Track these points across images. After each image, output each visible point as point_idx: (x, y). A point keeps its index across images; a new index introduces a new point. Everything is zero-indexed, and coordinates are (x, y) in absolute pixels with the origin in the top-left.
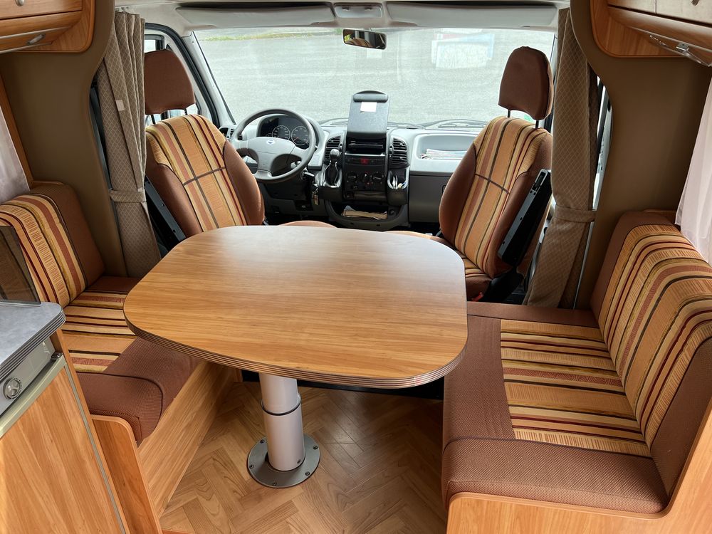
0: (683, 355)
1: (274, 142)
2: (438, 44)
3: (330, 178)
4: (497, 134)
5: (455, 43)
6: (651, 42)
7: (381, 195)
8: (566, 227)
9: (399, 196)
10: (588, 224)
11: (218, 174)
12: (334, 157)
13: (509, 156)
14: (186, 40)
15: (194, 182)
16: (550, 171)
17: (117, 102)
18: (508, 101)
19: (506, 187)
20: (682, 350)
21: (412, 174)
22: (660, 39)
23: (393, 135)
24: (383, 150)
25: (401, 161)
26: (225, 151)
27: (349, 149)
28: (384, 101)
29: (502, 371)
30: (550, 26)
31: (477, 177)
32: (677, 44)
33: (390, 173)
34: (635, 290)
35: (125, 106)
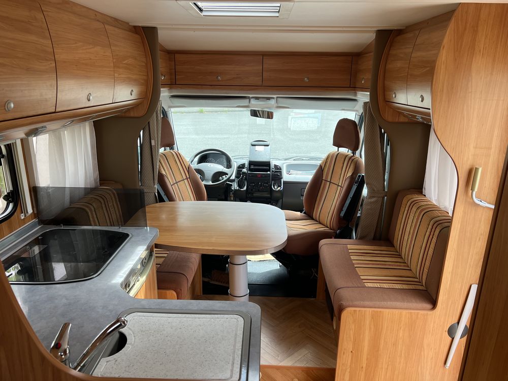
0: (433, 239)
1: (212, 165)
2: (292, 118)
3: (240, 186)
4: (332, 160)
5: (301, 117)
6: (405, 116)
7: (268, 194)
8: (373, 200)
9: (278, 195)
10: (384, 198)
11: (186, 181)
12: (244, 173)
13: (340, 169)
14: (168, 113)
15: (176, 184)
16: (364, 174)
17: (152, 141)
18: (337, 143)
19: (340, 184)
20: (433, 237)
21: (284, 182)
22: (409, 114)
23: (273, 163)
24: (269, 170)
25: (278, 175)
26: (189, 169)
27: (250, 169)
28: (268, 146)
29: (353, 264)
30: (355, 109)
31: (324, 181)
32: (416, 116)
33: (273, 182)
34: (410, 222)
35: (155, 143)
